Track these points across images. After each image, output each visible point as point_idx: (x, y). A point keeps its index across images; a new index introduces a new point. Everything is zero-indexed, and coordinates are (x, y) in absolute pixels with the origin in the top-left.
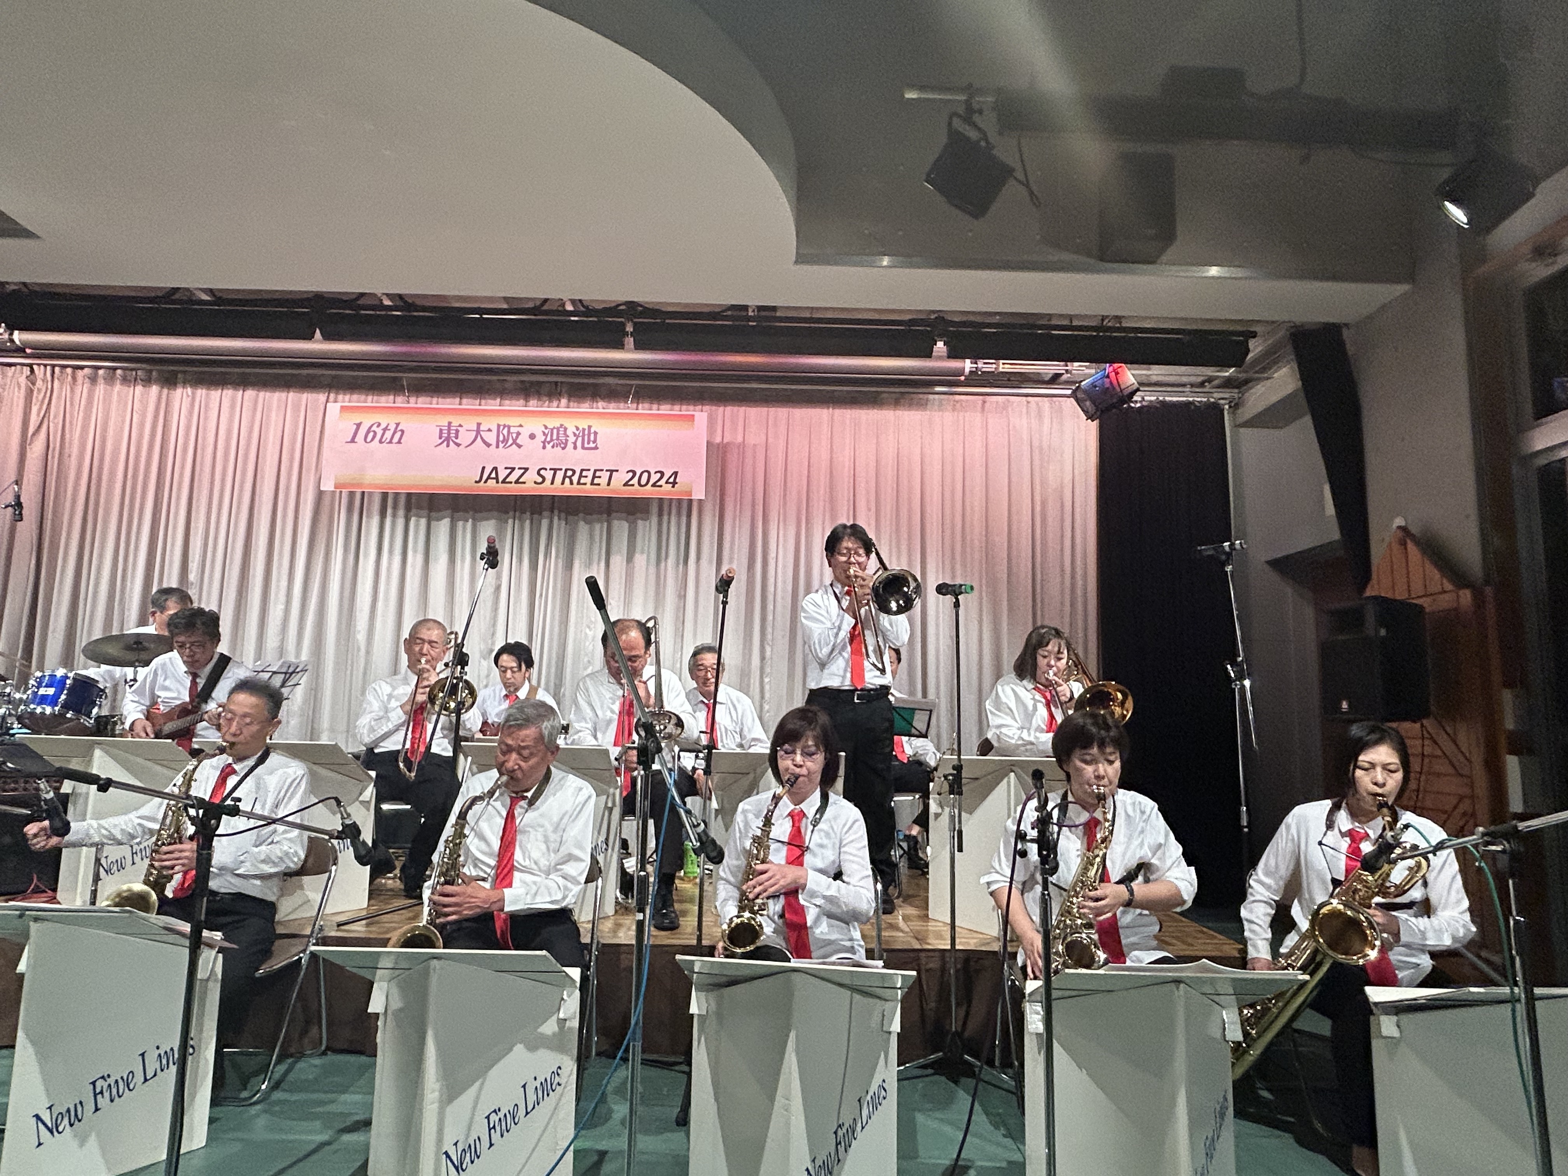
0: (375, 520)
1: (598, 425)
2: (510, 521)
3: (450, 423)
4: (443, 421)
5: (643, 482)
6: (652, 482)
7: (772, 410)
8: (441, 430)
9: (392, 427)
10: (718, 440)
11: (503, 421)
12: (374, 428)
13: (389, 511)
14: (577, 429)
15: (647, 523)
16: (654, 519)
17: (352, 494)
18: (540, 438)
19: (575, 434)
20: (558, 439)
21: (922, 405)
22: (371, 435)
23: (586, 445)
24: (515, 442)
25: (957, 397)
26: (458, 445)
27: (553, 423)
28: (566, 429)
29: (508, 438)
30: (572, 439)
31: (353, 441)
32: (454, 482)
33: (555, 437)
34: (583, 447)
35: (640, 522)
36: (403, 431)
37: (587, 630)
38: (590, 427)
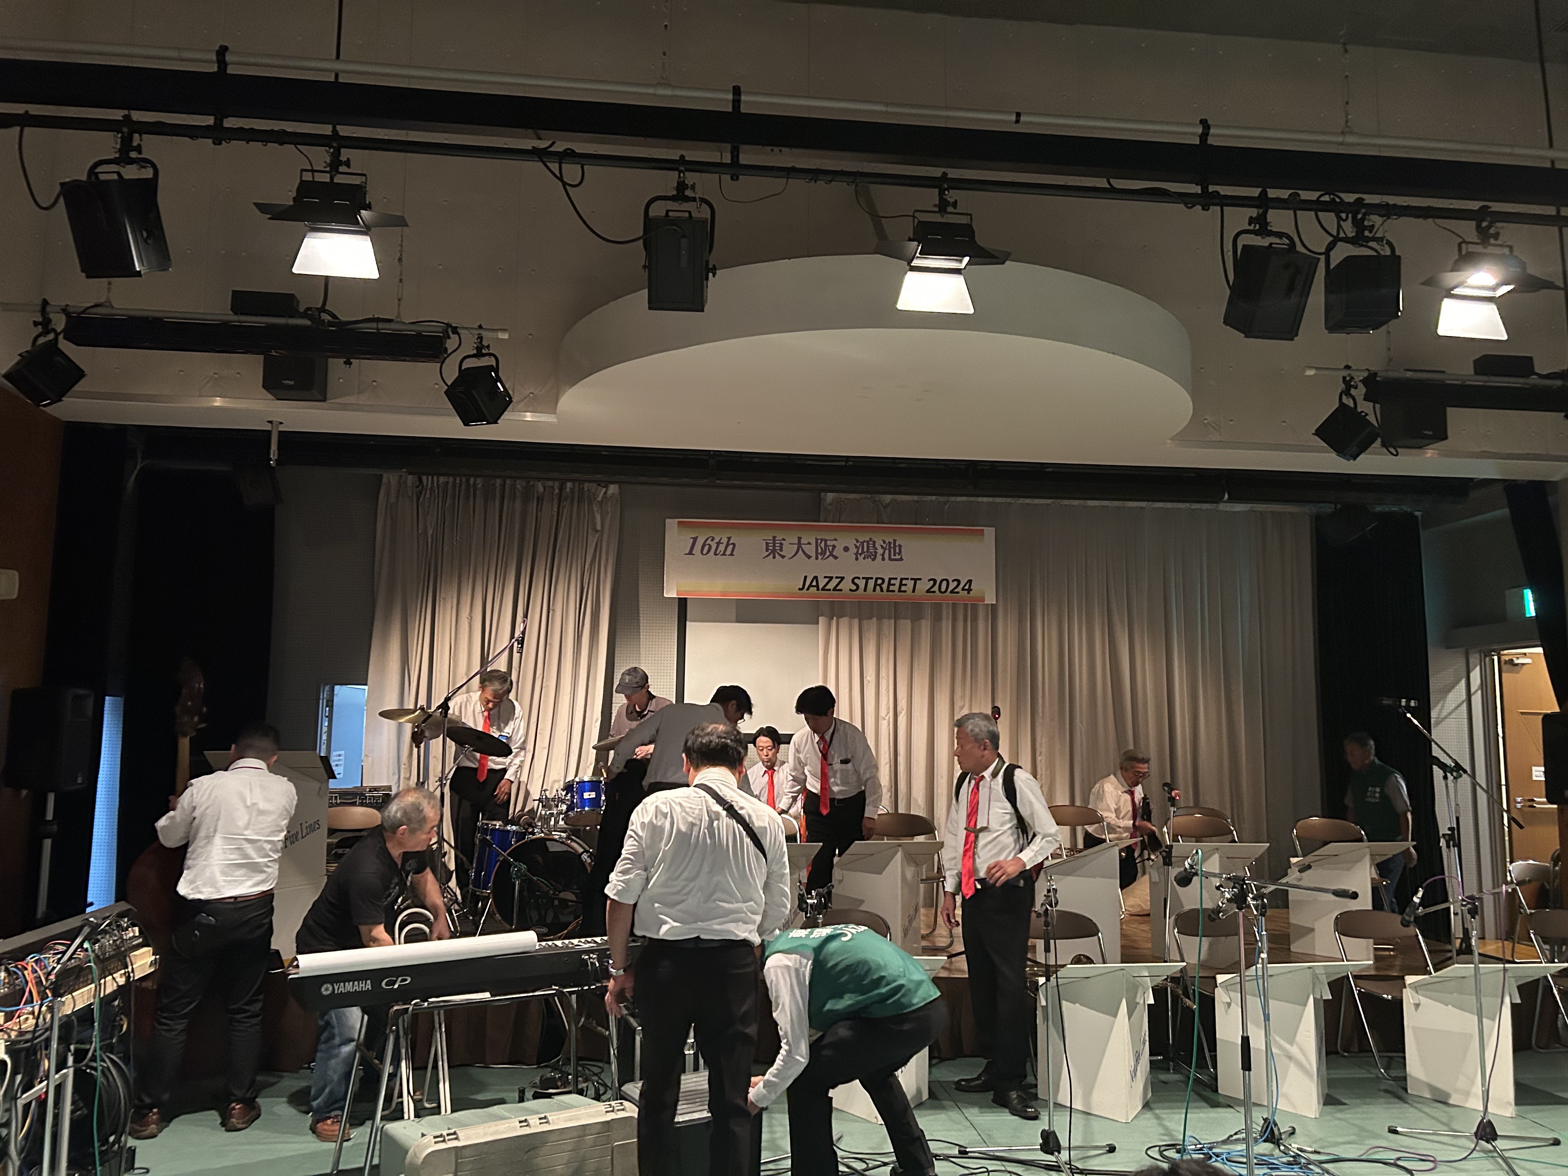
1: (902, 540)
3: (774, 537)
4: (769, 535)
6: (950, 590)
9: (725, 540)
11: (821, 535)
12: (709, 542)
14: (884, 542)
18: (853, 550)
19: (882, 547)
20: (868, 551)
22: (707, 547)
23: (893, 557)
26: (783, 557)
27: (863, 537)
28: (874, 542)
29: (825, 552)
30: (880, 551)
31: (690, 553)
32: (780, 590)
33: (865, 549)
34: (890, 559)
36: (734, 544)
38: (895, 541)
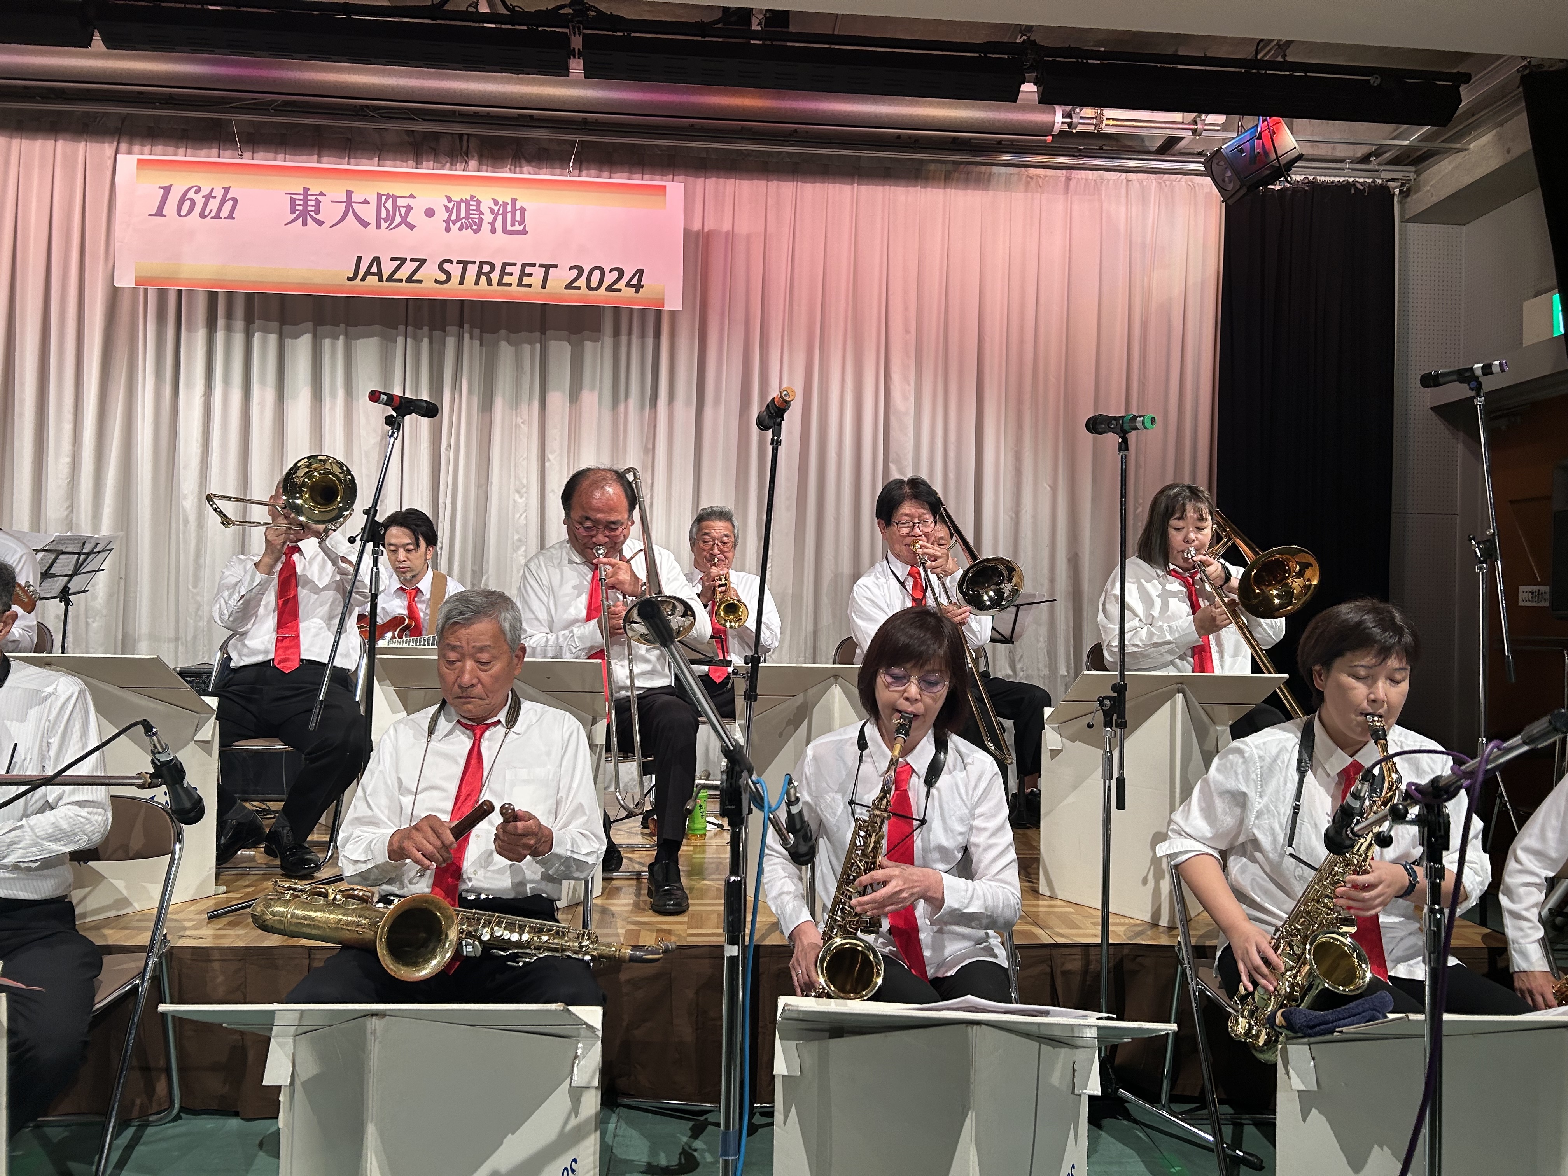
0: (201, 335)
1: (527, 199)
2: (400, 340)
3: (306, 190)
4: (296, 185)
5: (594, 282)
6: (606, 283)
7: (773, 185)
8: (293, 201)
9: (219, 193)
10: (696, 226)
11: (387, 187)
12: (191, 194)
13: (221, 322)
14: (496, 202)
15: (599, 344)
16: (608, 340)
17: (162, 295)
18: (441, 215)
19: (492, 211)
20: (467, 217)
21: (983, 182)
22: (187, 204)
23: (509, 228)
24: (404, 221)
25: (1032, 171)
26: (320, 223)
27: (460, 193)
28: (479, 202)
30: (488, 217)
31: (159, 213)
32: (318, 279)
33: (463, 215)
34: (505, 231)
35: (588, 345)
36: (235, 201)
37: (517, 496)
38: (514, 201)
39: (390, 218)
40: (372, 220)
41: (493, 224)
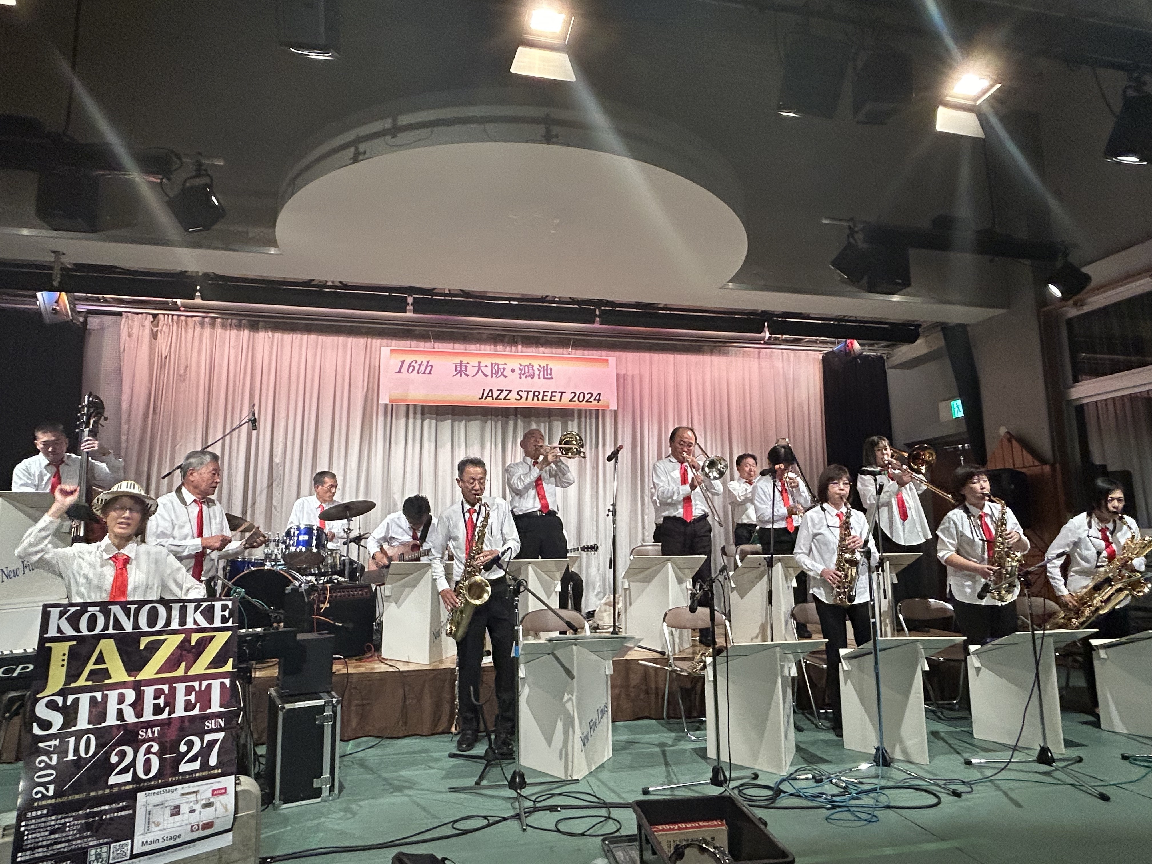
0: (403, 421)
1: (552, 364)
4: (457, 360)
5: (581, 399)
6: (586, 399)
8: (456, 366)
9: (425, 363)
12: (413, 364)
13: (411, 415)
16: (576, 421)
21: (726, 354)
22: (411, 368)
23: (546, 376)
24: (502, 374)
26: (468, 375)
27: (525, 362)
28: (533, 366)
29: (498, 372)
30: (537, 372)
31: (399, 372)
32: (466, 399)
34: (544, 378)
35: (570, 423)
36: (432, 366)
39: (497, 373)
40: (489, 373)
41: (539, 375)
